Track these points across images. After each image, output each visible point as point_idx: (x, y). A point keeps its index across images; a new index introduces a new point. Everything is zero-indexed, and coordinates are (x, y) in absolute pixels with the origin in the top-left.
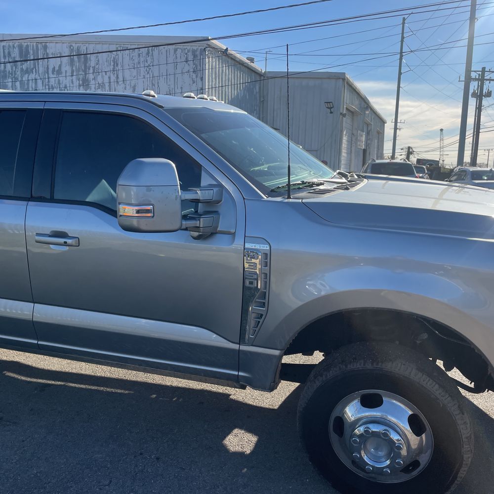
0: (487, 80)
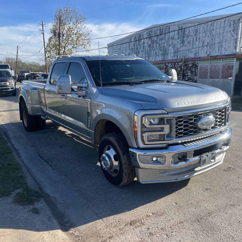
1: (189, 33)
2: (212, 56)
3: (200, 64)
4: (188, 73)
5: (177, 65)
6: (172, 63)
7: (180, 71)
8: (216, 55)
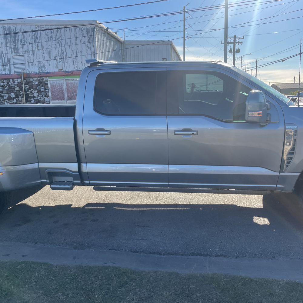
0: (237, 43)
1: (23, 38)
2: (67, 72)
3: (50, 81)
4: (33, 94)
5: (12, 83)
6: (4, 79)
7: (19, 91)
8: (71, 69)
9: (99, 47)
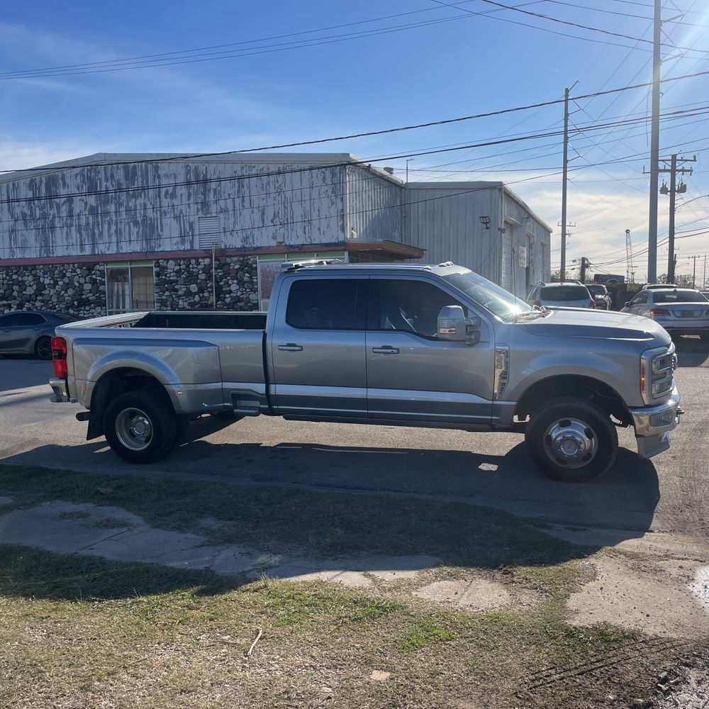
0: (679, 171)
2: (291, 246)
3: (261, 264)
4: (230, 285)
5: (195, 266)
6: (180, 259)
7: (206, 280)
8: (299, 242)
9: (353, 201)
